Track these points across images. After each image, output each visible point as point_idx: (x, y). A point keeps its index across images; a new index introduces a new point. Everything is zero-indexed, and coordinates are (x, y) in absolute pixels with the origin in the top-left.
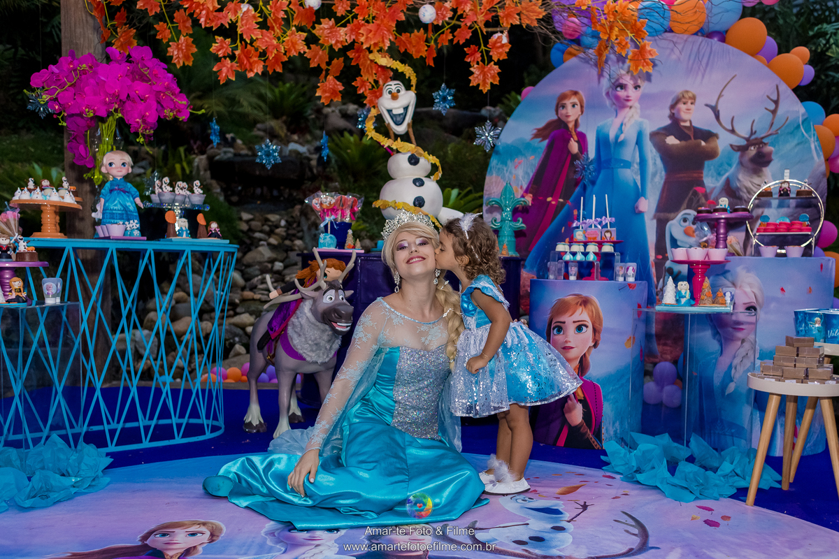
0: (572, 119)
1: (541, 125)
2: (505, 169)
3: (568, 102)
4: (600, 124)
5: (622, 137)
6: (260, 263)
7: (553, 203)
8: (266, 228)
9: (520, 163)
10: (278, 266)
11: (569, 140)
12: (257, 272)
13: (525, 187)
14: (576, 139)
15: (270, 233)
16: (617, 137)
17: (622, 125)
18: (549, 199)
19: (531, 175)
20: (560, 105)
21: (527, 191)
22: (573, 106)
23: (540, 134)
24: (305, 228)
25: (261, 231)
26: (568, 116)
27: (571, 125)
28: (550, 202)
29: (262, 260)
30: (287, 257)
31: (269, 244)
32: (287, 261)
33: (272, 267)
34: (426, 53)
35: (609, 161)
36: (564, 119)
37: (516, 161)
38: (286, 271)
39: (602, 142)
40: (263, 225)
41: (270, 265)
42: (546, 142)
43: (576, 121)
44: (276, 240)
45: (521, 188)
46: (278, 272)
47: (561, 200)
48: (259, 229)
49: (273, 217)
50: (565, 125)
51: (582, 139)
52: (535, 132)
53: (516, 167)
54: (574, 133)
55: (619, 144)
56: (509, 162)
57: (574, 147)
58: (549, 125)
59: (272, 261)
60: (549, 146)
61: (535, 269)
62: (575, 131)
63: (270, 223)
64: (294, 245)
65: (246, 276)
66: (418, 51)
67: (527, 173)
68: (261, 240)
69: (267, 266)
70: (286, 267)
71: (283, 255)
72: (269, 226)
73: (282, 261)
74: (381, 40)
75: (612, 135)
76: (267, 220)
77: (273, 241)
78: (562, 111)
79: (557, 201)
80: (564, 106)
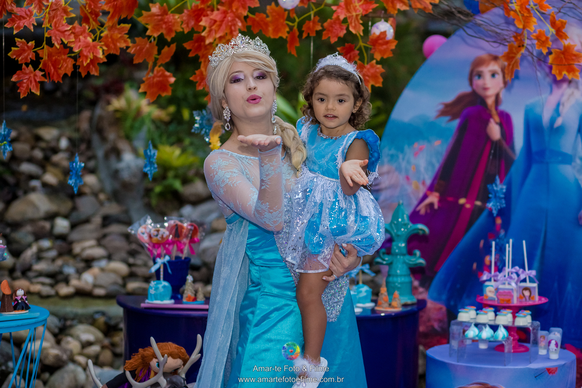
0: (491, 93)
1: (450, 98)
2: (401, 156)
3: (486, 70)
4: (531, 101)
5: (559, 122)
6: (32, 221)
7: (468, 206)
8: (38, 154)
9: (421, 149)
10: (62, 225)
11: (486, 122)
12: (30, 238)
13: (428, 182)
14: (497, 119)
15: (44, 163)
16: (552, 121)
17: (558, 105)
18: (462, 201)
19: (437, 166)
20: (474, 74)
21: (431, 189)
22: (493, 75)
23: (448, 110)
24: (100, 153)
25: (31, 160)
26: (486, 89)
27: (490, 101)
28: (463, 206)
29: (36, 215)
30: (74, 208)
31: (45, 185)
32: (74, 215)
33: (52, 227)
34: (287, 35)
35: (542, 153)
36: (480, 92)
37: (416, 146)
38: (74, 236)
39: (533, 126)
40: (33, 148)
41: (47, 225)
42: (456, 123)
43: (497, 96)
44: (55, 175)
45: (424, 183)
46: (62, 237)
47: (478, 203)
48: (27, 156)
49: (48, 133)
50: (482, 100)
51: (506, 121)
52: (441, 107)
53: (416, 154)
54: (494, 112)
55: (557, 131)
56: (406, 147)
57: (495, 130)
58: (460, 99)
59: (51, 217)
60: (460, 128)
61: (444, 297)
62: (496, 109)
63: (43, 145)
64: (85, 185)
65: (15, 246)
66: (277, 30)
67: (430, 164)
68: (32, 177)
69: (43, 228)
70: (73, 226)
71: (66, 206)
72: (43, 150)
73: (66, 217)
74: (228, 31)
75: (546, 117)
76: (38, 138)
77: (51, 178)
78: (478, 82)
79: (473, 204)
80: (480, 75)
